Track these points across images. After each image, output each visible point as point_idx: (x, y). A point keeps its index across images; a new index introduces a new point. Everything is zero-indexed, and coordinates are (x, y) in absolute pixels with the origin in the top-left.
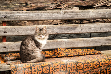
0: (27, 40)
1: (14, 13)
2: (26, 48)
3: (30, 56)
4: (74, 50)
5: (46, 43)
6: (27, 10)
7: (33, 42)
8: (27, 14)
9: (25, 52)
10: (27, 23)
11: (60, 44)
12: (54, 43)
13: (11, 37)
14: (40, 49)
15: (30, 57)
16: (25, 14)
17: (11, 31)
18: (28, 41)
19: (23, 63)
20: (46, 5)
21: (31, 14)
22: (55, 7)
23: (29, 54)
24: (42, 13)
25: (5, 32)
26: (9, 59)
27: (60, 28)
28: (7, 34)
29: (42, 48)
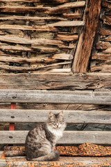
0: (35, 129)
1: (26, 92)
2: (32, 140)
3: (36, 151)
4: (108, 148)
5: (61, 135)
6: (47, 90)
7: (44, 132)
8: (43, 95)
9: (30, 145)
10: (47, 106)
11: (87, 137)
12: (79, 136)
13: (24, 124)
14: (52, 142)
15: (37, 153)
16: (40, 95)
17: (20, 116)
18: (37, 131)
19: (28, 160)
20: (73, 84)
21: (49, 95)
22: (85, 87)
23: (35, 149)
24: (63, 93)
25: (13, 117)
26: (11, 154)
27: (88, 116)
28: (15, 120)
29: (56, 141)
